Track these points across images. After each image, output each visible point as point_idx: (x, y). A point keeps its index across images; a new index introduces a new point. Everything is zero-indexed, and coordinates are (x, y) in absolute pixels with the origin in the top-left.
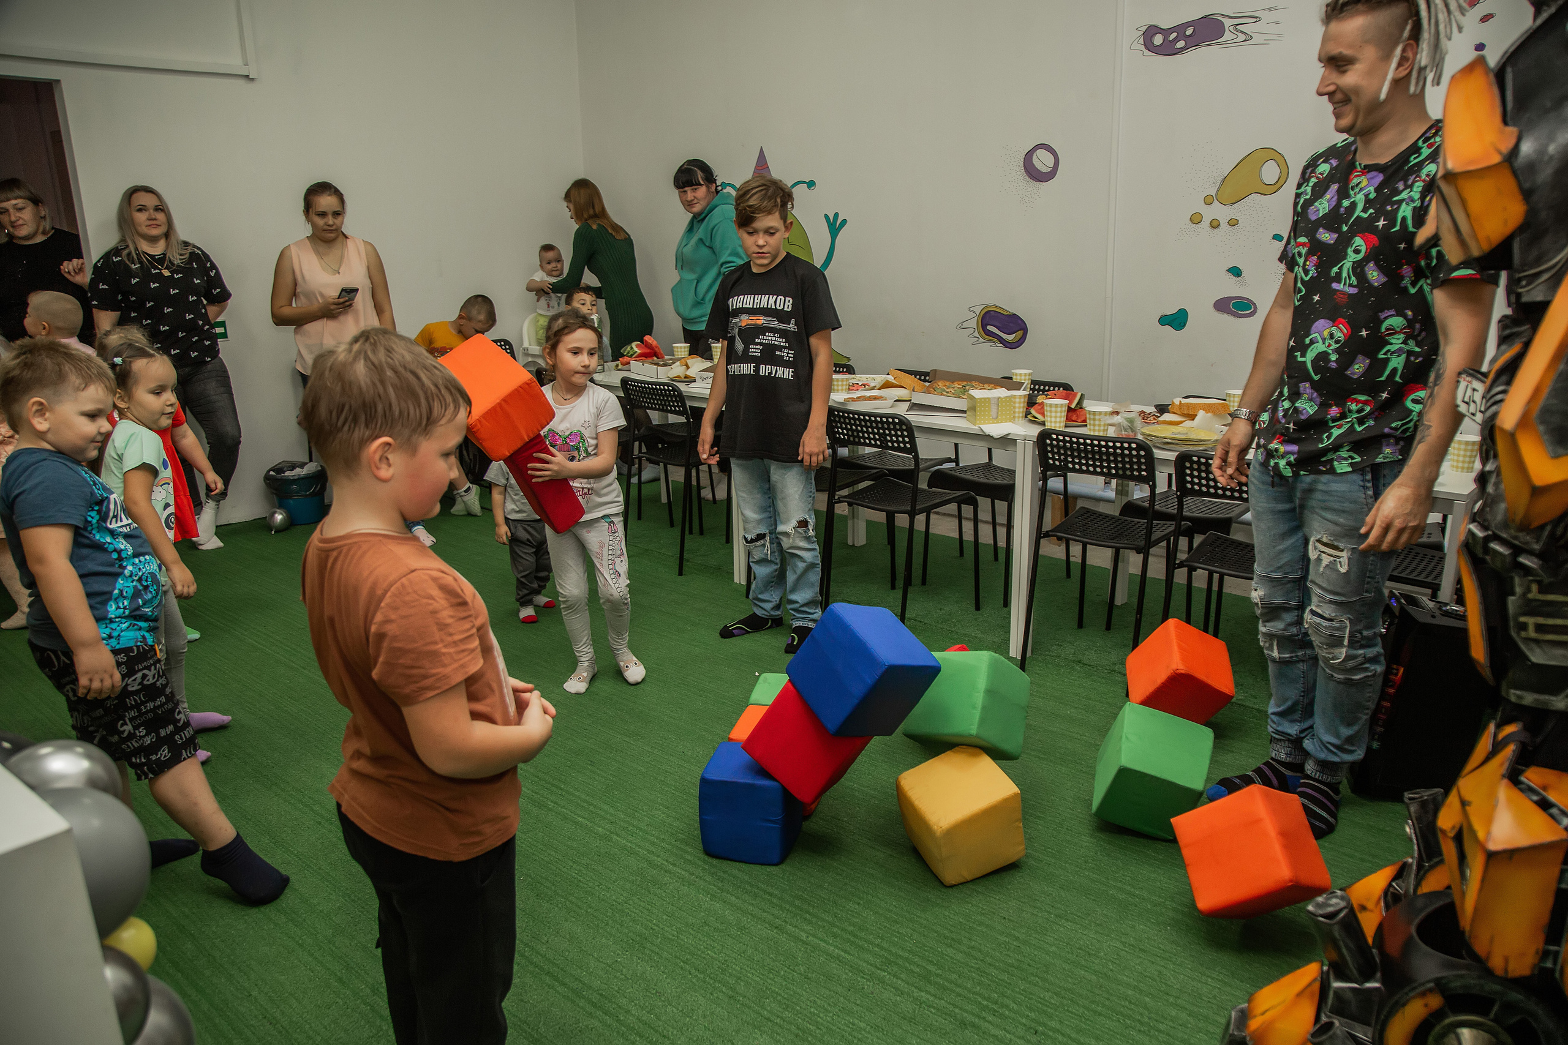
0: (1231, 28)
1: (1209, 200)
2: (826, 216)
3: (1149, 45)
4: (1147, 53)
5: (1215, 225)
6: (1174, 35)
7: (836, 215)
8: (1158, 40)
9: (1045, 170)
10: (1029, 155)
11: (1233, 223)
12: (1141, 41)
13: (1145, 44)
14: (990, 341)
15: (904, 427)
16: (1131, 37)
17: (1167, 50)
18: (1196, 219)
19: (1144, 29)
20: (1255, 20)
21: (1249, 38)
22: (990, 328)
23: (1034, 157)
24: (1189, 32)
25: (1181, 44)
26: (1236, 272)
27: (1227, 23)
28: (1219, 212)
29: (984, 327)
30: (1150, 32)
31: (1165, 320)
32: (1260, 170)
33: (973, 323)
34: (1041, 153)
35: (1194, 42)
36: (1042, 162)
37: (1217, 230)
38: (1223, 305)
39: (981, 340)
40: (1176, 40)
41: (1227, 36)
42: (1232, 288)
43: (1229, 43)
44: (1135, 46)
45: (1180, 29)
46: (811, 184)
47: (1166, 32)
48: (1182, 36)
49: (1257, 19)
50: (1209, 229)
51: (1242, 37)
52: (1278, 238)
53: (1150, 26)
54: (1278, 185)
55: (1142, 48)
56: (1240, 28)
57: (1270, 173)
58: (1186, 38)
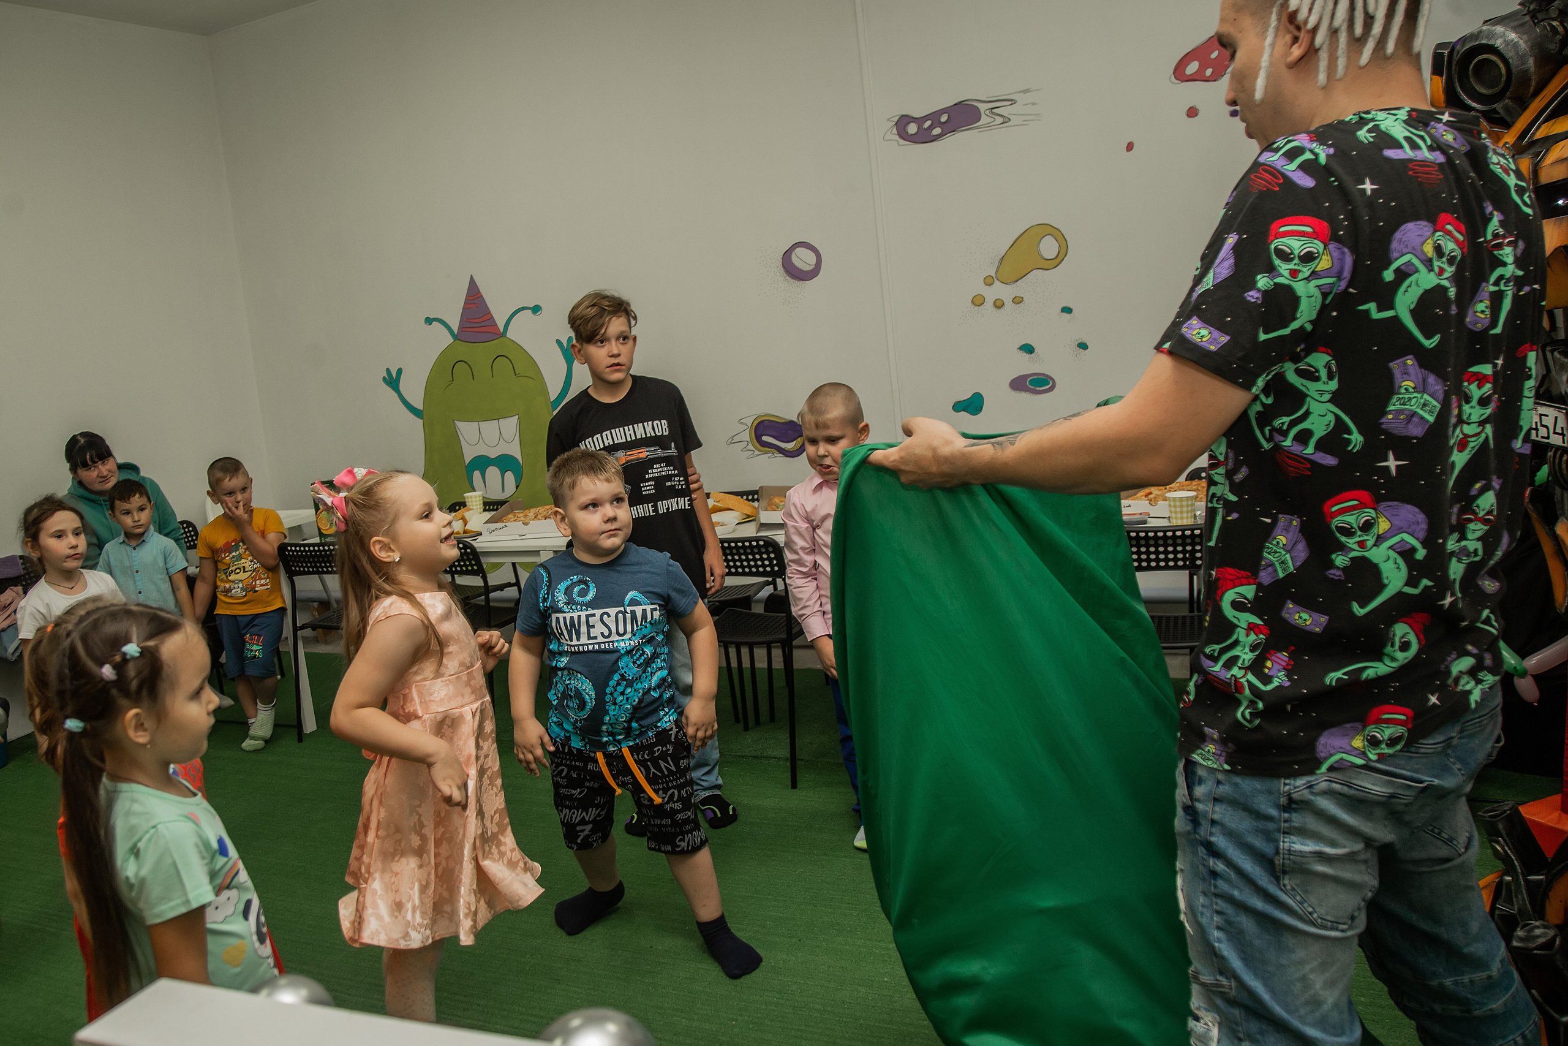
0: (987, 112)
1: (989, 281)
2: (559, 342)
3: (903, 135)
4: (902, 142)
5: (999, 305)
6: (928, 124)
8: (912, 129)
9: (806, 268)
10: (787, 255)
11: (1018, 301)
12: (895, 131)
13: (899, 134)
14: (767, 453)
15: (771, 549)
16: (887, 128)
17: (923, 137)
18: (978, 301)
19: (896, 119)
20: (1010, 103)
21: (1006, 121)
22: (765, 438)
23: (793, 256)
24: (944, 118)
25: (937, 131)
26: (1028, 349)
27: (982, 107)
28: (1000, 291)
29: (758, 438)
30: (903, 122)
31: (959, 407)
32: (1038, 246)
33: (746, 436)
34: (800, 252)
35: (951, 128)
36: (803, 259)
37: (1002, 310)
38: (1019, 384)
39: (757, 452)
40: (931, 127)
41: (984, 120)
42: (1026, 366)
43: (986, 126)
44: (888, 136)
45: (934, 116)
46: (536, 309)
47: (918, 121)
48: (937, 123)
49: (1013, 102)
50: (994, 309)
51: (999, 120)
52: (1067, 310)
53: (902, 116)
54: (1058, 259)
55: (897, 137)
56: (994, 111)
57: (1049, 247)
58: (942, 125)
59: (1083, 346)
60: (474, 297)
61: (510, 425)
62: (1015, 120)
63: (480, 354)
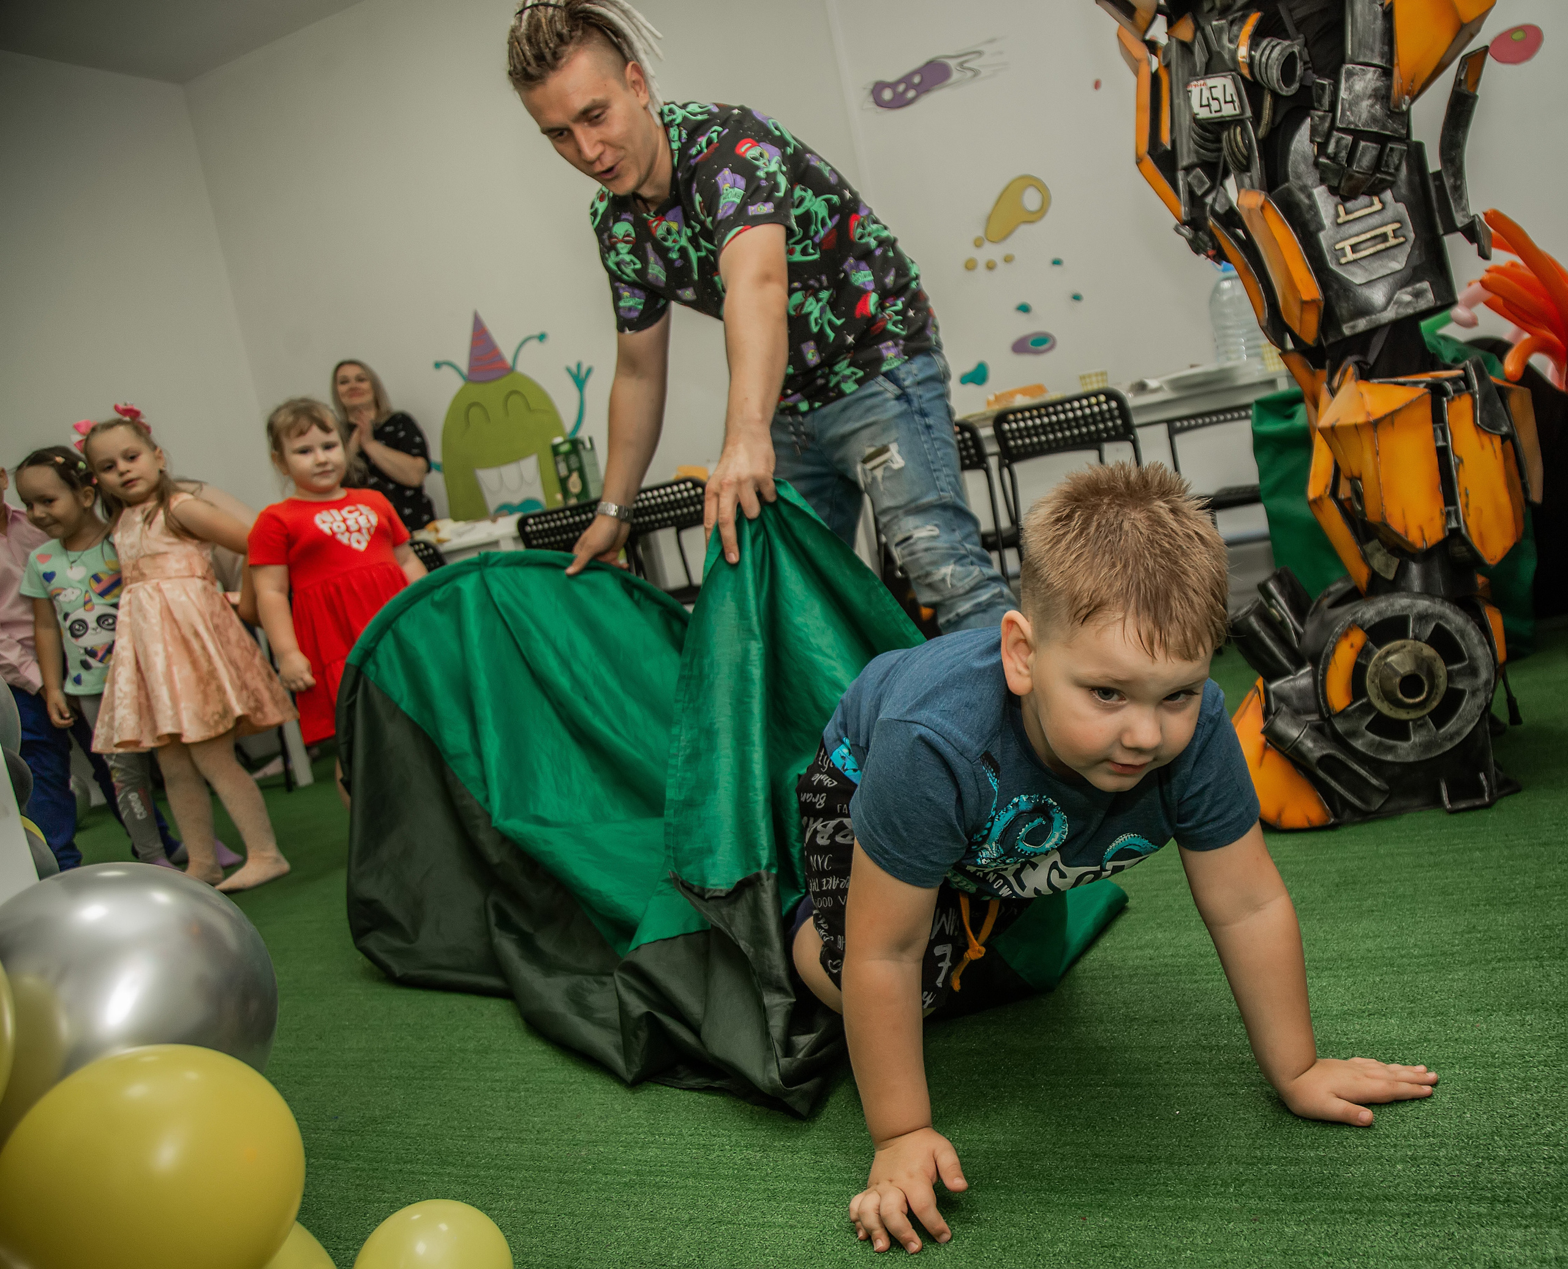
0: (957, 67)
1: (980, 242)
2: (568, 370)
3: (880, 103)
4: (880, 109)
5: (991, 266)
6: (901, 88)
7: (579, 366)
8: (887, 95)
11: (1008, 259)
12: (871, 99)
13: (875, 102)
16: (858, 99)
17: (899, 102)
18: (971, 266)
19: (871, 87)
20: (977, 55)
21: (976, 73)
24: (917, 80)
25: (911, 94)
26: (1024, 309)
27: (952, 63)
28: (992, 252)
30: (878, 89)
31: (966, 379)
32: (1022, 200)
35: (923, 89)
37: (994, 271)
38: (1022, 347)
40: (906, 90)
41: (956, 76)
42: (1025, 327)
43: (959, 82)
44: (866, 106)
45: (907, 79)
46: (542, 337)
47: (893, 86)
48: (910, 86)
49: (980, 54)
50: (987, 272)
51: (969, 74)
52: (1057, 262)
53: (877, 83)
54: (1042, 211)
55: (874, 106)
56: (966, 65)
57: (1031, 200)
58: (914, 87)
59: (1077, 298)
60: (480, 335)
61: (530, 466)
62: (983, 72)
63: (492, 393)
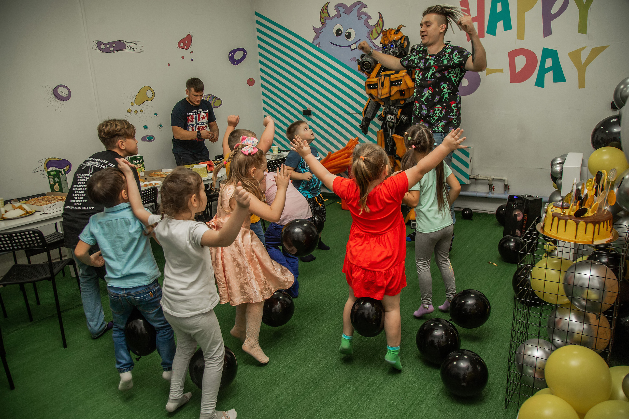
0: (128, 46)
1: (133, 104)
3: (99, 48)
4: (99, 51)
5: (136, 112)
6: (108, 46)
8: (103, 47)
9: (64, 96)
10: (56, 89)
11: (142, 111)
12: (96, 46)
13: (98, 48)
16: (92, 44)
17: (107, 51)
18: (129, 111)
19: (97, 42)
21: (134, 50)
23: (58, 90)
24: (114, 45)
25: (112, 49)
26: (146, 127)
27: (127, 44)
28: (136, 108)
30: (99, 43)
32: (146, 93)
33: (42, 168)
34: (61, 88)
35: (116, 49)
36: (63, 92)
37: (137, 114)
38: (144, 139)
40: (109, 48)
41: (127, 48)
42: (145, 133)
43: (128, 51)
44: (94, 48)
45: (111, 43)
47: (105, 44)
48: (111, 46)
49: (136, 44)
50: (135, 114)
51: (132, 49)
52: (156, 114)
53: (99, 41)
54: (152, 98)
55: (97, 49)
56: (130, 46)
57: (149, 94)
58: (113, 47)
59: (161, 126)
62: (137, 50)
